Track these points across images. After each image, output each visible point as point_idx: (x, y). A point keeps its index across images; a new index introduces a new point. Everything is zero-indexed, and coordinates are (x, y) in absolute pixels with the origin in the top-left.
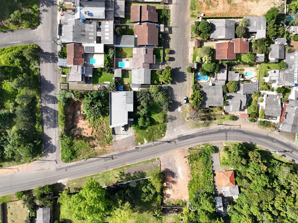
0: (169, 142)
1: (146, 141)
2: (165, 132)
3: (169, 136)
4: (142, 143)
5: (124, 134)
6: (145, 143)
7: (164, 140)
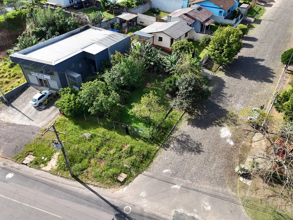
0: (123, 216)
1: (53, 164)
2: (138, 172)
4: (36, 164)
5: (26, 116)
6: (44, 170)
7: (114, 198)
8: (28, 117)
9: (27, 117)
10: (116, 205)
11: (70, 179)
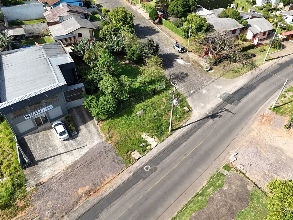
0: (213, 116)
1: (151, 140)
2: (186, 102)
3: (202, 105)
4: (144, 149)
5: (71, 151)
6: (154, 147)
7: (199, 117)
8: (76, 149)
9: (74, 150)
10: (205, 117)
11: (172, 133)
